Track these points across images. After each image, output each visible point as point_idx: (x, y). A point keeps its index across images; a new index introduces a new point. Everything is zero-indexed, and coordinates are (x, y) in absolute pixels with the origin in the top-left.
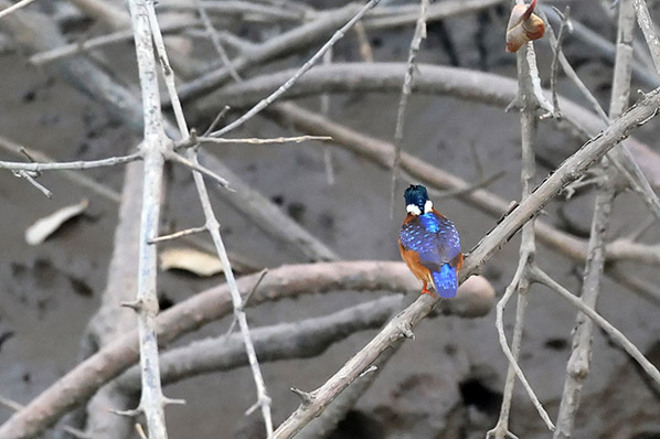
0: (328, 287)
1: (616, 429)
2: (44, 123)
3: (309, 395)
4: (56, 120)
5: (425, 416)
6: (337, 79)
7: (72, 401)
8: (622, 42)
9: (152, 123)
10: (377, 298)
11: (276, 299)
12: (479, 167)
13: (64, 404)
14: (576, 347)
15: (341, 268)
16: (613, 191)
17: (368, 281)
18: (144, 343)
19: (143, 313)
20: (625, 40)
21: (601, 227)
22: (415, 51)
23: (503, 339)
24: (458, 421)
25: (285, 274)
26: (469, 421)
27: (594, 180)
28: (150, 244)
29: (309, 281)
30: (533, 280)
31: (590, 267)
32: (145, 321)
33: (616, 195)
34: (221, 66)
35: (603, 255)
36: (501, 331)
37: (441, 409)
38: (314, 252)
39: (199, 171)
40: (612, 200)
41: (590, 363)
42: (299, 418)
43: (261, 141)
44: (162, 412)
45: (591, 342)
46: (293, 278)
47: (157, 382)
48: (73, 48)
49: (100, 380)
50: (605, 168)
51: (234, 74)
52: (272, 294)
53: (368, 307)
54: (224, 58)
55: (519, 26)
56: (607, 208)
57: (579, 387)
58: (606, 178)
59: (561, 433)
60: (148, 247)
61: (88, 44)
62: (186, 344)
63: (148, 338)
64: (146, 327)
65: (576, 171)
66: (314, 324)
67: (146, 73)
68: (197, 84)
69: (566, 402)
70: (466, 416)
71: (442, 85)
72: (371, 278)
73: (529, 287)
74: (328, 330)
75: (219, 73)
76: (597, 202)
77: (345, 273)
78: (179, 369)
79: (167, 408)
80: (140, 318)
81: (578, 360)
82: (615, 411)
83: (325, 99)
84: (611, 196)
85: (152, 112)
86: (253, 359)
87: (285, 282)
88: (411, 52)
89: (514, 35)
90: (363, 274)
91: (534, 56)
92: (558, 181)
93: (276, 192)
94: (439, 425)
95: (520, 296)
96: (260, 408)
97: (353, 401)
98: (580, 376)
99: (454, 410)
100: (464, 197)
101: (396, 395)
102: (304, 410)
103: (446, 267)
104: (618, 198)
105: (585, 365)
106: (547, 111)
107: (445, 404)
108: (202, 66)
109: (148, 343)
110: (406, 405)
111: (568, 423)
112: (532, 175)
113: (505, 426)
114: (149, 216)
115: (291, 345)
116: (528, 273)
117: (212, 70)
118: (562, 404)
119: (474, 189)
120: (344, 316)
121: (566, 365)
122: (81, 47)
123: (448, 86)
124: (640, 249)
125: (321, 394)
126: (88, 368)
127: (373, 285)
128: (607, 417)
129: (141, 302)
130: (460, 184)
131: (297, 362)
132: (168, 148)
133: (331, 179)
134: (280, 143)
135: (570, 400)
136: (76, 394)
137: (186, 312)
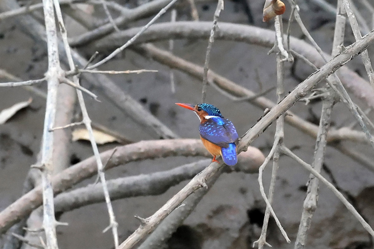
0: (168, 154)
1: (340, 239)
2: (8, 52)
3: (145, 220)
4: (15, 50)
5: (228, 229)
6: (178, 30)
7: (16, 218)
8: (340, 14)
9: (53, 61)
10: (197, 160)
11: (139, 160)
12: (260, 84)
13: (11, 220)
14: (309, 193)
15: (175, 143)
16: (332, 102)
17: (191, 151)
18: (45, 189)
19: (45, 172)
20: (342, 13)
21: (325, 122)
22: (217, 17)
23: (262, 188)
24: (246, 233)
25: (143, 146)
26: (253, 233)
27: (321, 95)
28: (50, 131)
29: (156, 150)
30: (282, 154)
31: (318, 146)
32: (46, 177)
33: (334, 104)
34: (108, 22)
35: (326, 139)
36: (261, 183)
37: (236, 226)
38: (162, 133)
39: (80, 89)
40: (332, 107)
41: (317, 202)
42: (139, 233)
43: (116, 72)
44: (54, 230)
45: (318, 190)
46: (147, 148)
47: (52, 212)
48: (22, 10)
49: (33, 206)
50: (328, 88)
51: (115, 27)
52: (134, 157)
53: (191, 166)
54: (110, 18)
55: (271, 6)
56: (329, 111)
57: (311, 216)
58: (329, 94)
59: (299, 243)
60: (49, 133)
61: (32, 7)
62: (85, 186)
63: (47, 187)
64: (47, 180)
65: (304, 92)
66: (160, 175)
67: (51, 31)
68: (96, 32)
69: (302, 225)
70: (251, 230)
71: (239, 35)
72: (193, 149)
73: (280, 158)
74: (168, 179)
75: (108, 26)
76: (323, 108)
77: (177, 146)
78: (81, 200)
79: (57, 227)
80: (43, 175)
81: (310, 200)
82: (340, 229)
83: (171, 42)
84: (331, 104)
85: (53, 54)
86: (108, 200)
87: (142, 151)
88: (215, 17)
89: (268, 12)
90: (188, 146)
91: (279, 24)
92: (293, 97)
93: (142, 96)
94: (236, 235)
95: (274, 163)
96: (111, 229)
97: (182, 221)
98: (311, 210)
99: (244, 227)
100: (252, 101)
101: (210, 217)
102: (142, 228)
103: (231, 145)
104: (336, 105)
105: (314, 204)
106: (284, 57)
107: (239, 223)
108: (99, 22)
109: (48, 190)
110: (216, 223)
111: (303, 237)
112: (283, 92)
113: (264, 239)
114: (50, 115)
115: (145, 187)
116: (279, 149)
117: (105, 24)
118: (300, 226)
119: (258, 96)
120: (177, 171)
121: (303, 203)
122: (28, 8)
123: (242, 36)
124: (355, 133)
125: (152, 219)
126: (26, 199)
127: (194, 153)
128: (334, 232)
129: (44, 165)
130: (250, 94)
131: (150, 197)
132: (62, 76)
133: (173, 89)
134: (128, 74)
135: (305, 224)
136: (19, 214)
137: (84, 167)
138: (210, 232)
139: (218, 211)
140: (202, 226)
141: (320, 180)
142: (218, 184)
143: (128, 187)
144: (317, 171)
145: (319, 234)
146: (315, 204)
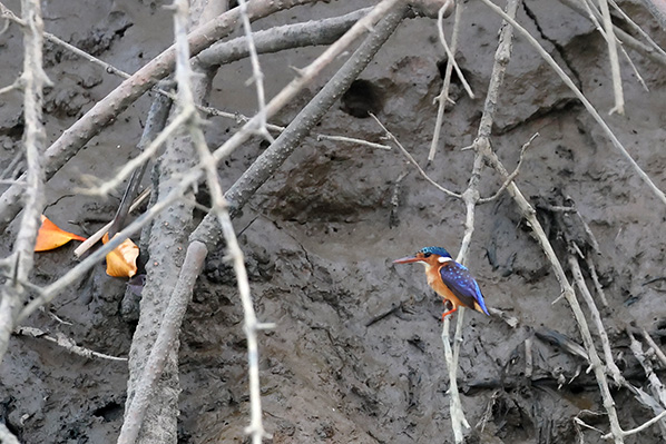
3: (301, 71)
5: (414, 85)
14: (501, 42)
24: (437, 89)
37: (424, 81)
41: (511, 53)
45: (512, 38)
57: (503, 70)
66: (332, 21)
69: (494, 80)
78: (241, 51)
81: (503, 51)
94: (424, 91)
97: (356, 75)
98: (504, 62)
99: (433, 81)
101: (394, 71)
107: (428, 77)
110: (400, 78)
111: (495, 94)
113: (447, 94)
118: (491, 81)
121: (494, 54)
128: (539, 87)
135: (497, 79)
138: (394, 88)
139: (404, 64)
140: (382, 81)
141: (514, 28)
142: (401, 31)
143: (295, 34)
144: (510, 17)
145: (521, 90)
146: (508, 55)
